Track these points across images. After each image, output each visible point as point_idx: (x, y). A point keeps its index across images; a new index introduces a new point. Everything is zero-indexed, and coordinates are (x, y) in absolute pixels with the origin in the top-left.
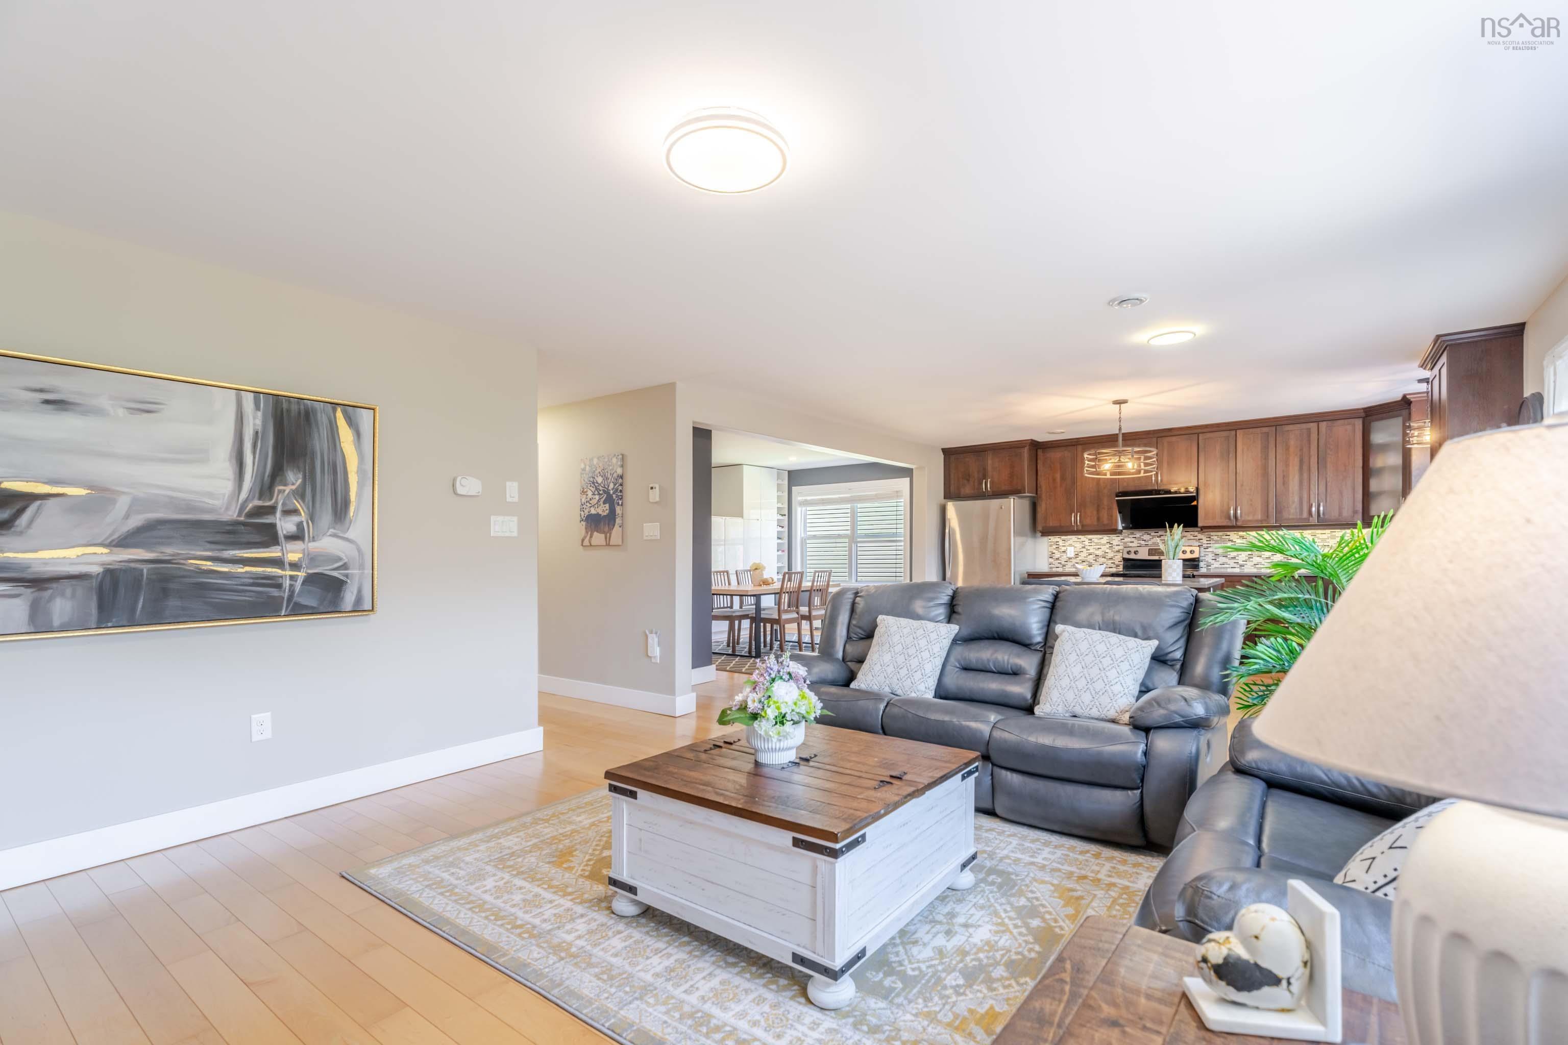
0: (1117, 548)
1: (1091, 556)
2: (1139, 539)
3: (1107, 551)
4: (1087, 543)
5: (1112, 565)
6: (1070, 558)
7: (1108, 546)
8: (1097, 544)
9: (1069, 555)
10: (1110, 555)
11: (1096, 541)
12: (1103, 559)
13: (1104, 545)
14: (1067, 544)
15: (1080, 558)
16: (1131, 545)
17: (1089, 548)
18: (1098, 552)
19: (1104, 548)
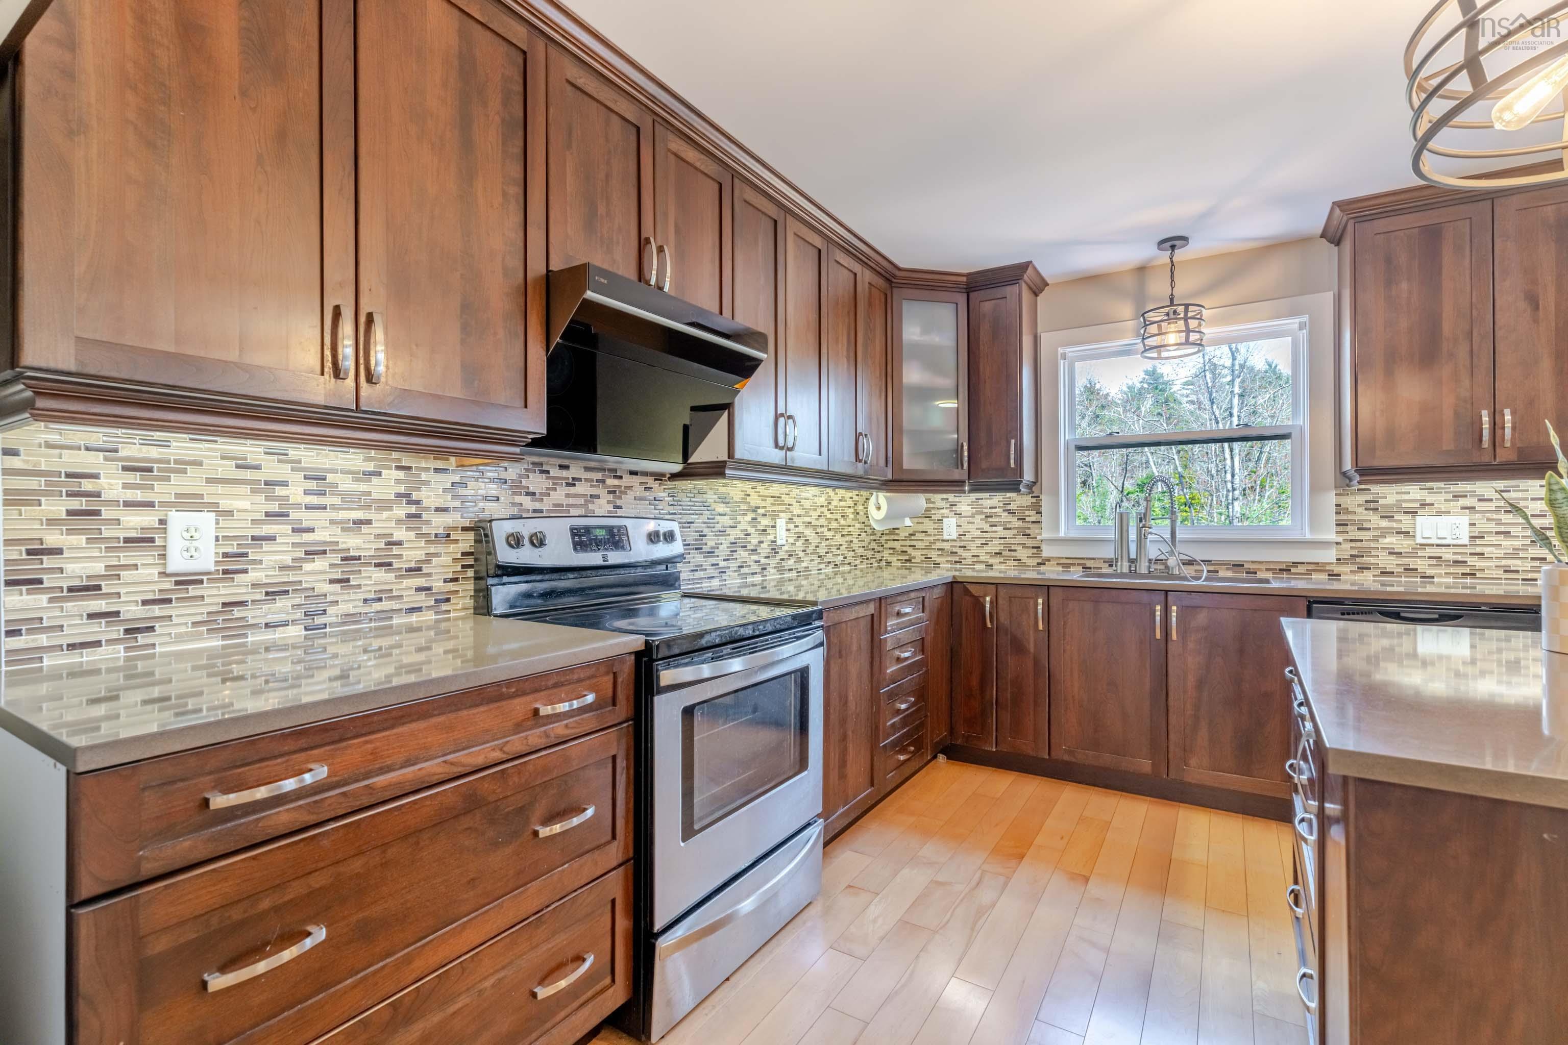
0: (439, 522)
1: (320, 564)
2: (517, 487)
3: (399, 535)
4: (296, 492)
5: (422, 599)
6: (185, 581)
7: (401, 511)
8: (349, 500)
9: (177, 563)
10: (412, 554)
11: (347, 484)
12: (380, 575)
13: (384, 505)
14: (161, 491)
15: (254, 575)
16: (491, 509)
17: (307, 518)
18: (353, 542)
19: (384, 522)
